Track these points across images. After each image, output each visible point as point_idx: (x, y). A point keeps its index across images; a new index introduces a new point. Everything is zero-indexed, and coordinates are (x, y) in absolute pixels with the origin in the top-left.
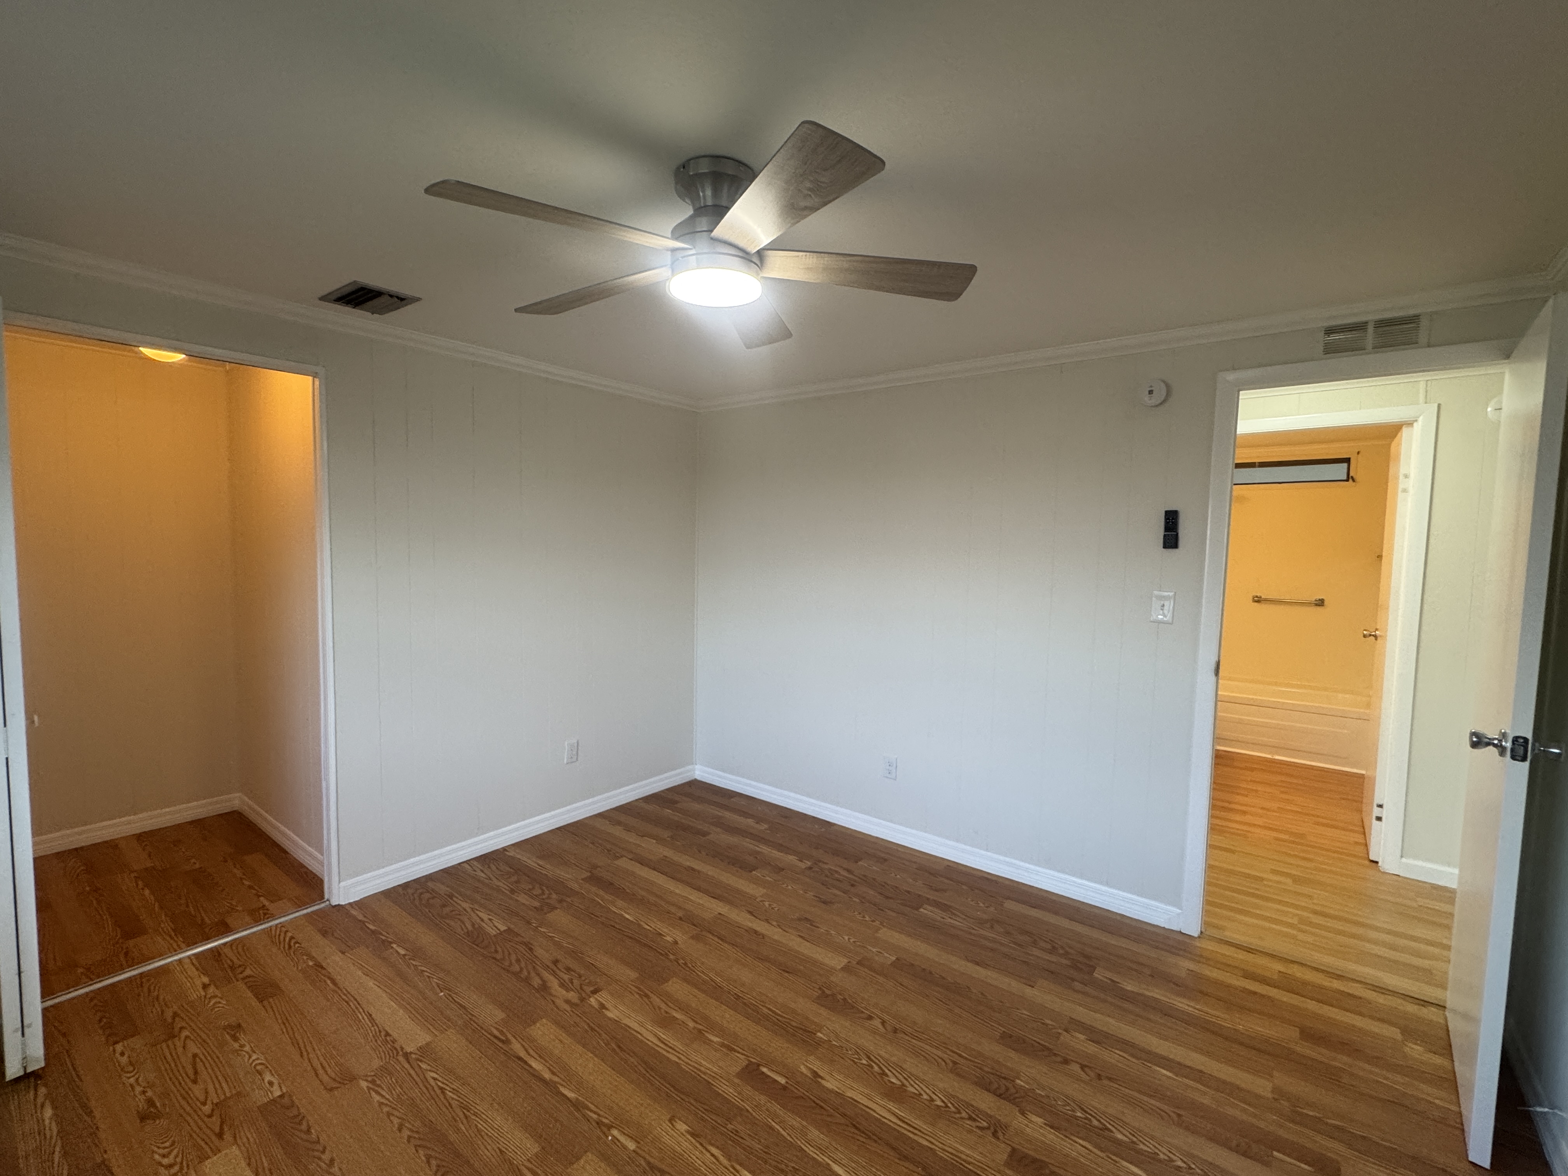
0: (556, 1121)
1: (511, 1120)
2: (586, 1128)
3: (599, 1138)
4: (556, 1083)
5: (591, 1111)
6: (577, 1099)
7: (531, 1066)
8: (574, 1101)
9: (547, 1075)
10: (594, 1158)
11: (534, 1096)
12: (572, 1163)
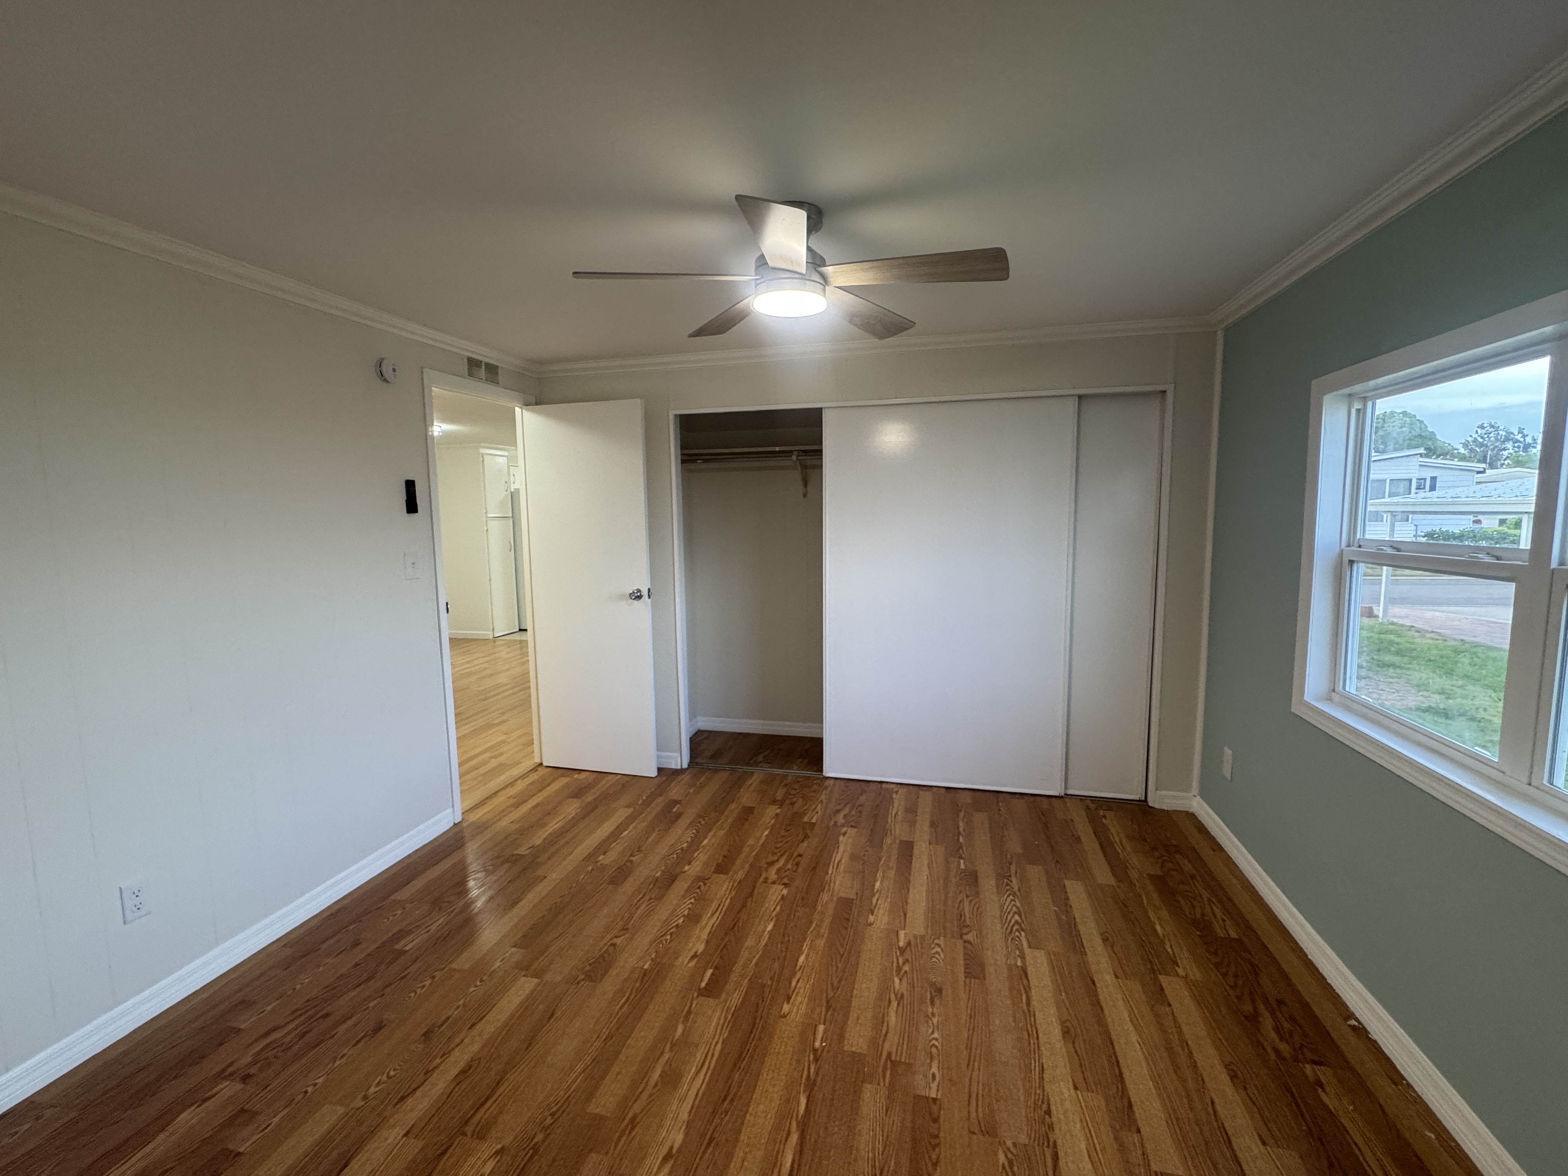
0: (834, 1091)
1: (859, 1127)
2: (827, 1066)
3: (828, 1052)
4: (798, 1123)
5: (809, 1072)
6: (804, 1091)
7: (793, 1163)
8: (807, 1093)
9: (794, 1138)
10: (846, 1043)
11: (822, 1129)
12: (860, 1054)
